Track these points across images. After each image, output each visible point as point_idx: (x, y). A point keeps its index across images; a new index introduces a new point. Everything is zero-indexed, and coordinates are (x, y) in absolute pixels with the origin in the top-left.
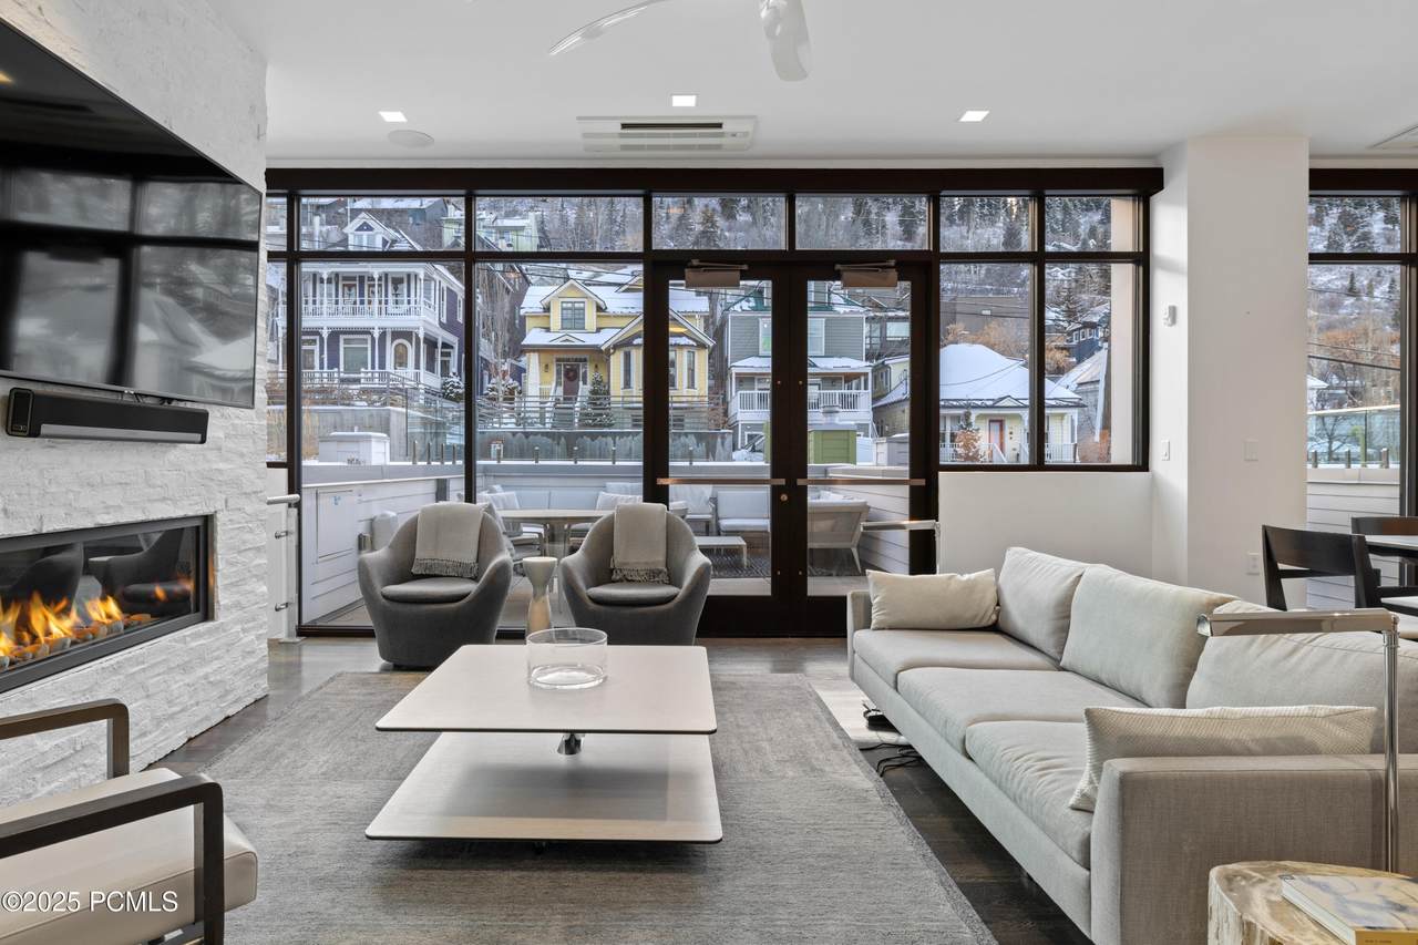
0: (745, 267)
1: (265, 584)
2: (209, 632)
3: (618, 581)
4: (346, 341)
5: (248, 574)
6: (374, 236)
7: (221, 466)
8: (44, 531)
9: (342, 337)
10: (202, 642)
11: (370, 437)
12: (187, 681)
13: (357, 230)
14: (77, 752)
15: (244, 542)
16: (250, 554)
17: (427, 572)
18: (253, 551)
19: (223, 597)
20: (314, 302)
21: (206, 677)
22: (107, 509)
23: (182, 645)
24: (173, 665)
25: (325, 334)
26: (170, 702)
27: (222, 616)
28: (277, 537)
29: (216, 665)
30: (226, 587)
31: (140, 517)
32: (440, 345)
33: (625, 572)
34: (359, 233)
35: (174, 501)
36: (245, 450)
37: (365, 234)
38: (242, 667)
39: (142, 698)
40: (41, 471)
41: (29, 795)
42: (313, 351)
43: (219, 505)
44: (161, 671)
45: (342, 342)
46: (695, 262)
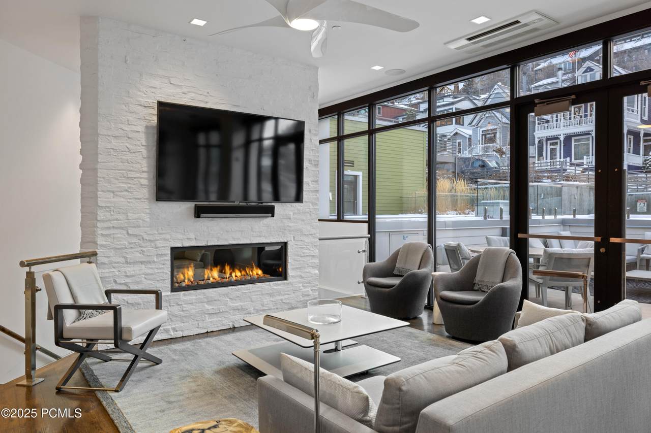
0: (573, 97)
1: (317, 270)
2: (284, 284)
3: (476, 291)
4: (576, 141)
5: (307, 265)
6: (595, 74)
7: (290, 225)
8: (209, 245)
9: (573, 139)
10: (279, 287)
11: (499, 203)
12: (271, 300)
13: (583, 73)
14: (220, 312)
15: (303, 253)
16: (308, 258)
17: (400, 274)
18: (310, 257)
19: (290, 272)
20: (557, 121)
21: (282, 300)
22: (234, 239)
23: (269, 287)
24: (264, 293)
25: (562, 138)
26: (263, 305)
27: (290, 279)
28: (359, 252)
29: (286, 296)
30: (293, 269)
31: (248, 242)
32: (642, 135)
33: (481, 286)
34: (584, 74)
35: (266, 237)
36: (305, 218)
37: (588, 74)
38: (301, 300)
39: (249, 301)
40: (208, 227)
41: (203, 320)
42: (556, 148)
43: (289, 239)
44: (258, 294)
45: (573, 141)
46: (537, 101)
